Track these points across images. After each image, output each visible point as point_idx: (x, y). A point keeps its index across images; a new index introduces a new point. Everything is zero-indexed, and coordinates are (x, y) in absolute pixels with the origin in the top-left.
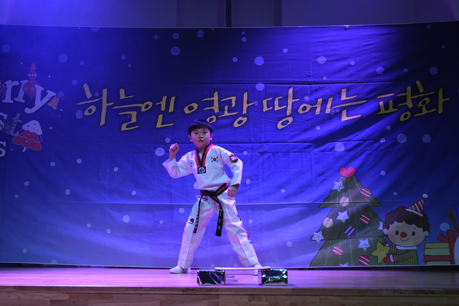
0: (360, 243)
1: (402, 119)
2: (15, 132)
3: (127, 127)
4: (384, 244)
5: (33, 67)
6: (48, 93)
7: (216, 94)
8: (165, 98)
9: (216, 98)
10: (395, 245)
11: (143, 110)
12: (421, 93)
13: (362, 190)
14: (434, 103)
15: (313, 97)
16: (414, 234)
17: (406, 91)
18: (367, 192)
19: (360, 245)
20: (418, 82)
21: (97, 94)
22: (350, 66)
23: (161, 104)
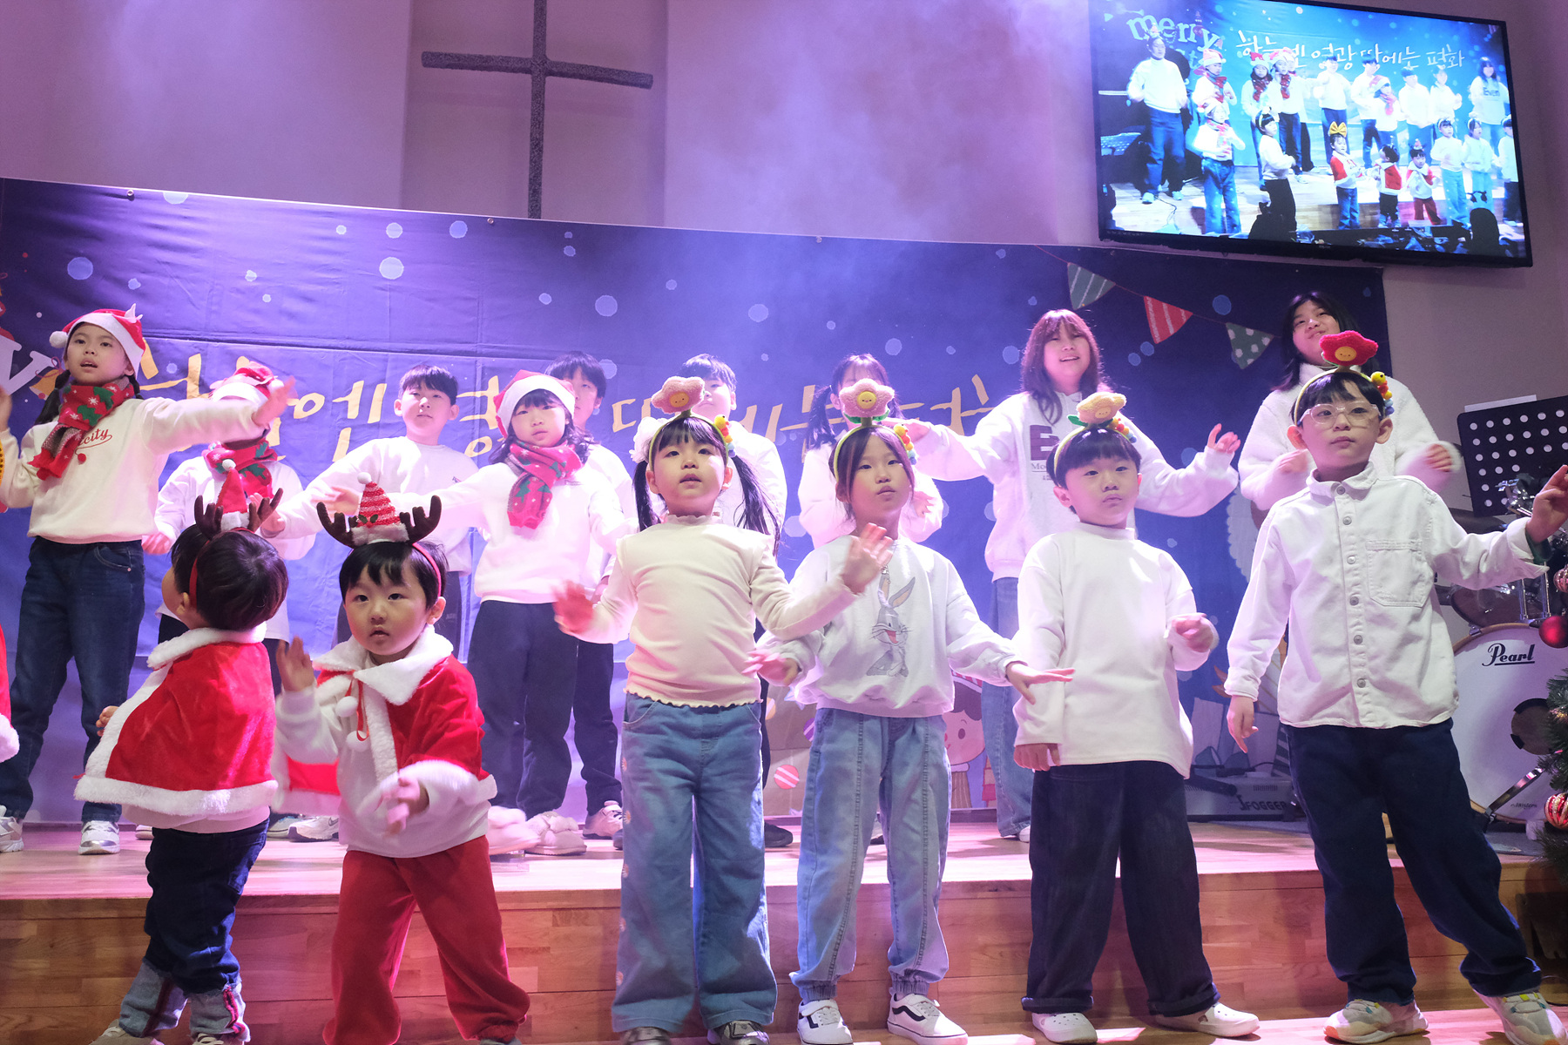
6: (31, 360)
7: (494, 382)
8: (358, 387)
9: (492, 392)
11: (299, 414)
12: (983, 403)
16: (962, 734)
20: (976, 380)
21: (172, 368)
23: (346, 402)
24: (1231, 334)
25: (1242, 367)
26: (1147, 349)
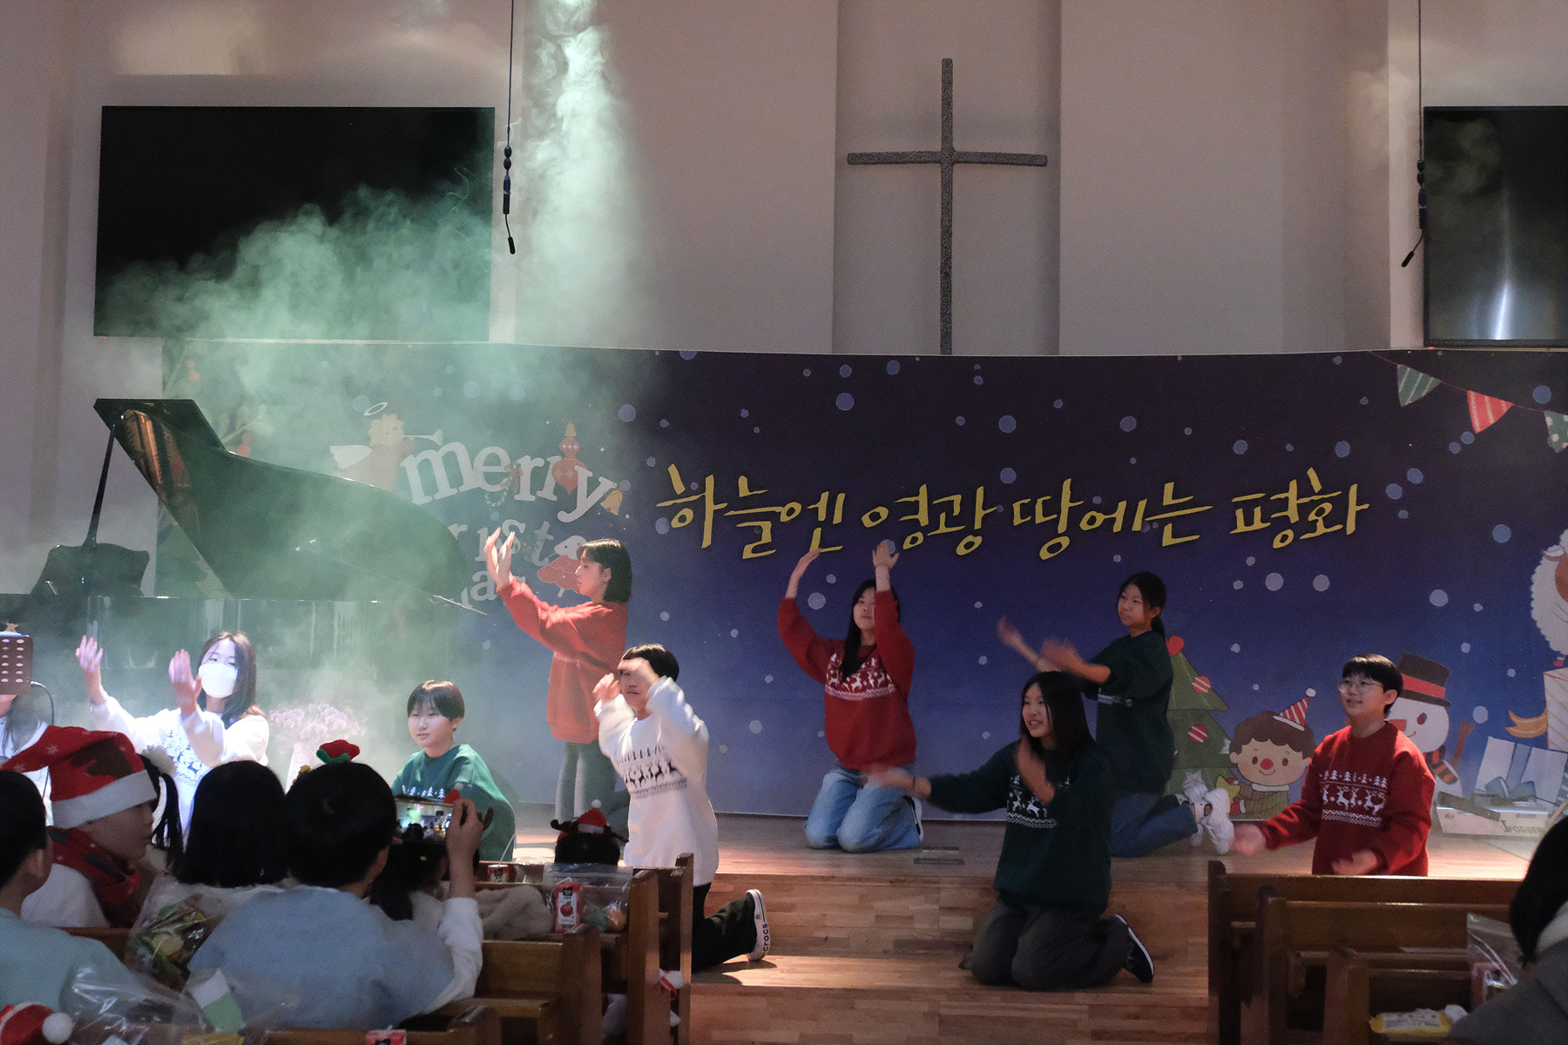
0: (1185, 778)
1: (1277, 544)
2: (541, 558)
3: (754, 551)
4: (1230, 781)
5: (571, 431)
6: (600, 483)
7: (923, 489)
8: (825, 496)
9: (923, 497)
10: (1249, 783)
11: (784, 518)
12: (1316, 492)
13: (1194, 681)
14: (1339, 515)
15: (1110, 498)
16: (1285, 762)
17: (1287, 491)
18: (1206, 685)
19: (1187, 781)
20: (1312, 473)
21: (694, 486)
23: (817, 508)
24: (1549, 421)
25: (1557, 451)
26: (1467, 438)
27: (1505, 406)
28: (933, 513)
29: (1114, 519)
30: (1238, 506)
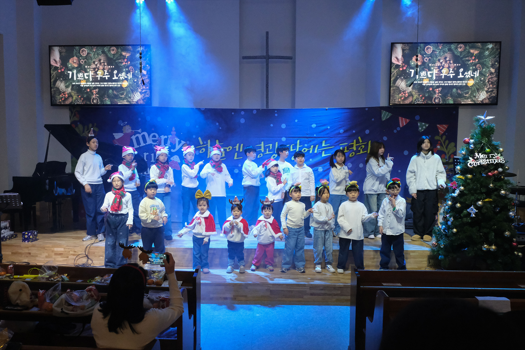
1: (350, 156)
5: (174, 129)
6: (181, 142)
7: (262, 143)
8: (238, 145)
9: (262, 145)
11: (228, 150)
12: (361, 142)
14: (366, 148)
15: (309, 145)
17: (353, 142)
20: (359, 138)
21: (205, 142)
22: (328, 129)
23: (236, 148)
24: (419, 124)
25: (420, 132)
26: (398, 129)
27: (408, 120)
28: (265, 149)
29: (310, 150)
30: (341, 146)
